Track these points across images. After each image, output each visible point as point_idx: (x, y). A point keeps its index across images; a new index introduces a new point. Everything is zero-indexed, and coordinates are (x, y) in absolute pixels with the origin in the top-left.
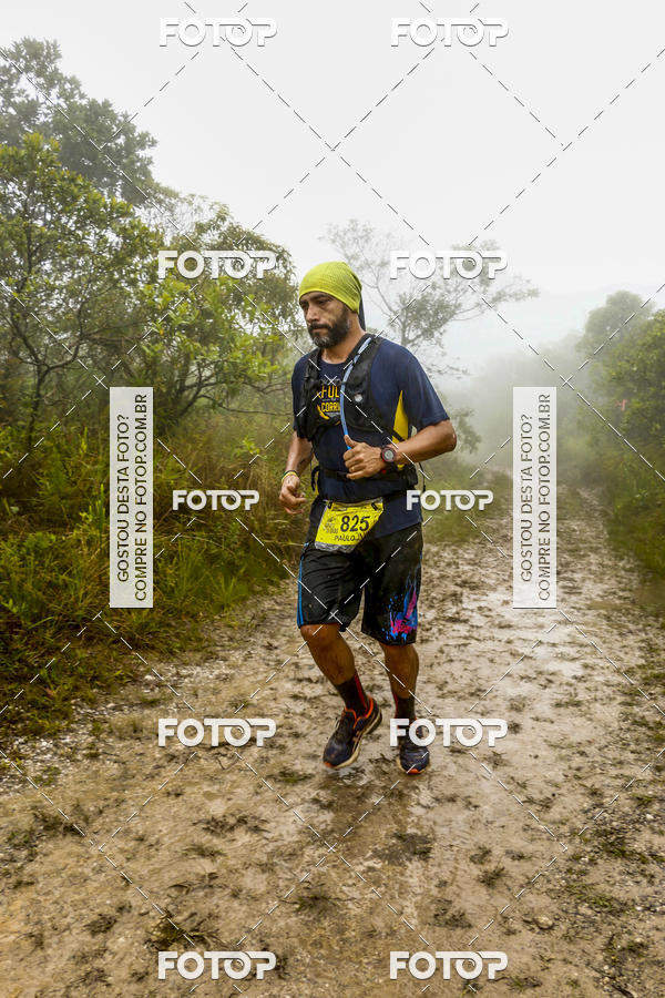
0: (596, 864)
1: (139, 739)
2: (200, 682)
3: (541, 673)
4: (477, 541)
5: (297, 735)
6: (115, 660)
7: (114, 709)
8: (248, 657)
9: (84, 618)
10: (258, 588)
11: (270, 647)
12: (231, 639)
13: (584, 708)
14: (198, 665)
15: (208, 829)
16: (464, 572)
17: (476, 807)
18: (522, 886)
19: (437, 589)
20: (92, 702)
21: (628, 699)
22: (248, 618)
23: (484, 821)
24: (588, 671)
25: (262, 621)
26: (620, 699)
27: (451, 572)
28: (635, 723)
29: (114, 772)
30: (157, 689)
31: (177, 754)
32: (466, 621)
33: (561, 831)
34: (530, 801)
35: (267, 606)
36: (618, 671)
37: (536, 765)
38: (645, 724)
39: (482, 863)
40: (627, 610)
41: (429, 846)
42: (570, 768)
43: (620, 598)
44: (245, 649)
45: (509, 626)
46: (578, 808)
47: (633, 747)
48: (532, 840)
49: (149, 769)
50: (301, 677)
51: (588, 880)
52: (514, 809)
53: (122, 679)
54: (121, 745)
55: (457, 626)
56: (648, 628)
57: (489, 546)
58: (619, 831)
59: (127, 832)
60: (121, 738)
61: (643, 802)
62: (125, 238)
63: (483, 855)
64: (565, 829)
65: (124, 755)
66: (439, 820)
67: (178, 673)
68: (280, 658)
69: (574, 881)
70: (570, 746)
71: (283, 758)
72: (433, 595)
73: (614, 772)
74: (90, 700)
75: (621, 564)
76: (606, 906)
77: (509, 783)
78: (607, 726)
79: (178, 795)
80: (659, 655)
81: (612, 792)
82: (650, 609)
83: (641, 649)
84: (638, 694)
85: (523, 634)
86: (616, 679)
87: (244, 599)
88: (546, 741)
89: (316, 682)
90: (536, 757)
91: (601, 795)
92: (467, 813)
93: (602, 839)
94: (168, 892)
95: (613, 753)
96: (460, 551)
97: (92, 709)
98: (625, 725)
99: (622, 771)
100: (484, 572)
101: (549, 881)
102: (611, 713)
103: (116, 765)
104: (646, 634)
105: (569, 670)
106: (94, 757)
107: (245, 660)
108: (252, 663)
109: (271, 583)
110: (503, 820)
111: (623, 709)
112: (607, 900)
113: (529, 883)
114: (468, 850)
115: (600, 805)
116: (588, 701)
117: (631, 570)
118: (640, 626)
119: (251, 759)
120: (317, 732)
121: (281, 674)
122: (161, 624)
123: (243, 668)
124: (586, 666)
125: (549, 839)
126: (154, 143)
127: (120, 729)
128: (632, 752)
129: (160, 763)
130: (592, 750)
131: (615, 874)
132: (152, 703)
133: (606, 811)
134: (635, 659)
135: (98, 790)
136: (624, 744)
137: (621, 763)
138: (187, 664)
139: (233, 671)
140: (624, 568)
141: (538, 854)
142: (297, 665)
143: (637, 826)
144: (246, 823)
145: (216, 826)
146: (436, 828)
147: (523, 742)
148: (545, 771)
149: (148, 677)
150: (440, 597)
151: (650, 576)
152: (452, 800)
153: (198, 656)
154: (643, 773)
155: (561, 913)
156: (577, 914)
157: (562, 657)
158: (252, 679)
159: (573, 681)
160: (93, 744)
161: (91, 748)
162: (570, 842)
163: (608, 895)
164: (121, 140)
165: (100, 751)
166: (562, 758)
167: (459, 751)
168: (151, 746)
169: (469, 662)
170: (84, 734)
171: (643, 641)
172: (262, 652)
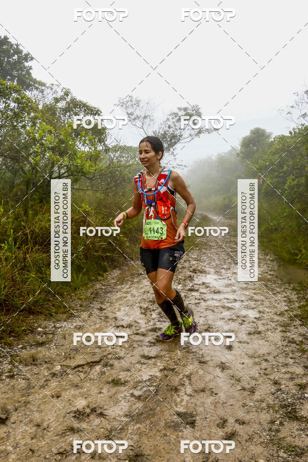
0: (283, 425)
1: (36, 365)
2: (67, 330)
3: (238, 317)
4: (198, 248)
5: (119, 358)
6: (22, 321)
7: (22, 348)
8: (91, 314)
9: (4, 300)
10: (93, 278)
11: (101, 309)
12: (81, 306)
13: (263, 335)
14: (65, 321)
15: (75, 416)
16: (193, 265)
17: (216, 394)
18: (246, 441)
19: (181, 274)
20: (10, 345)
21: (284, 329)
22: (89, 294)
23: (221, 402)
24: (262, 314)
25: (96, 295)
26: (280, 329)
27: (187, 265)
28: (289, 342)
29: (23, 385)
30: (44, 336)
31: (57, 372)
32: (197, 291)
33: (262, 406)
34: (244, 389)
35: (98, 287)
36: (276, 314)
37: (243, 368)
38: (295, 343)
39: (224, 428)
40: (275, 281)
41: (194, 418)
42: (261, 369)
43: (270, 275)
44: (88, 311)
45: (219, 292)
46: (269, 392)
47: (291, 355)
48: (248, 412)
49: (42, 382)
50: (118, 325)
51: (281, 435)
52: (236, 394)
53: (26, 331)
54: (26, 369)
55: (194, 293)
56: (286, 290)
57: (203, 251)
58: (293, 404)
59: (31, 421)
60: (26, 365)
61: (302, 387)
62: (19, 104)
63: (223, 423)
64: (264, 405)
65: (28, 376)
66: (198, 403)
67: (55, 326)
68: (107, 315)
69: (274, 436)
70: (259, 357)
71: (113, 372)
72: (180, 277)
73: (283, 370)
74: (9, 344)
75: (268, 258)
76: (293, 451)
77: (231, 379)
78: (276, 344)
79: (58, 397)
80: (294, 304)
81: (284, 382)
82: (285, 280)
83: (285, 301)
84: (288, 325)
85: (226, 296)
86: (276, 318)
87: (86, 284)
88: (246, 354)
89: (126, 327)
90: (243, 364)
91: (280, 384)
92: (212, 398)
93: (284, 409)
94: (55, 457)
95: (282, 360)
96: (190, 254)
97: (10, 349)
98: (285, 343)
99: (288, 370)
100: (202, 264)
101: (260, 437)
102: (276, 337)
103: (24, 381)
104: (286, 293)
105: (252, 314)
106: (12, 377)
107: (89, 317)
108: (93, 318)
109: (99, 275)
110: (231, 401)
111: (282, 334)
112: (293, 447)
113: (250, 438)
114: (215, 421)
115: (280, 390)
116: (264, 331)
117: (273, 260)
118: (282, 289)
119: (96, 373)
120: (129, 355)
121: (108, 324)
122: (44, 300)
123: (88, 321)
124: (260, 312)
125: (256, 411)
126: (32, 59)
127: (25, 360)
128: (291, 358)
129: (48, 378)
130: (270, 358)
131: (294, 431)
132: (42, 344)
133: (284, 393)
134: (283, 307)
135: (14, 397)
136: (286, 354)
137: (286, 365)
138: (59, 321)
139: (83, 324)
140: (269, 260)
141: (253, 420)
142: (116, 318)
143: (301, 401)
144: (96, 411)
145: (80, 415)
146: (197, 408)
147: (235, 355)
148: (248, 371)
149: (39, 329)
150: (183, 278)
151: (282, 263)
152: (203, 391)
153: (65, 316)
154: (299, 370)
155: (269, 456)
156: (278, 457)
157: (247, 307)
158: (93, 327)
159: (255, 320)
160: (11, 369)
161: (10, 372)
162: (268, 412)
163: (293, 444)
164: (16, 57)
165: (15, 373)
166: (256, 364)
167: (203, 363)
168: (42, 368)
169: (202, 313)
170: (6, 364)
171: (285, 297)
172: (97, 312)
